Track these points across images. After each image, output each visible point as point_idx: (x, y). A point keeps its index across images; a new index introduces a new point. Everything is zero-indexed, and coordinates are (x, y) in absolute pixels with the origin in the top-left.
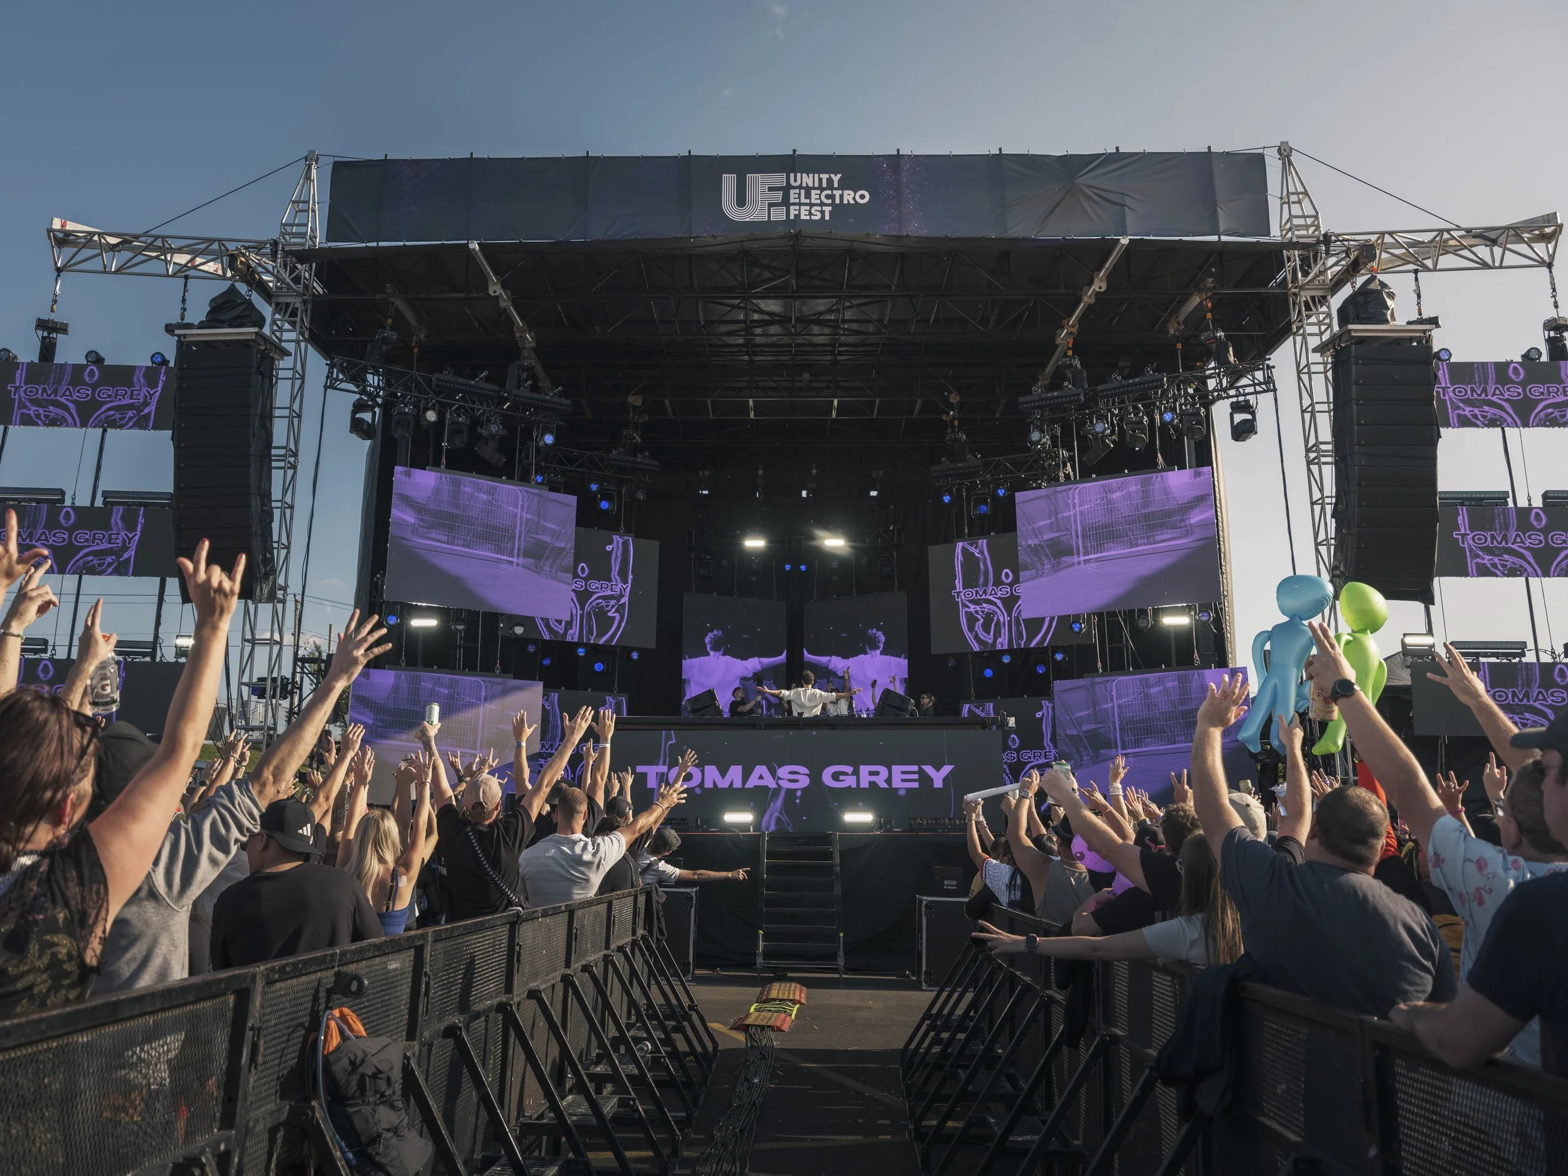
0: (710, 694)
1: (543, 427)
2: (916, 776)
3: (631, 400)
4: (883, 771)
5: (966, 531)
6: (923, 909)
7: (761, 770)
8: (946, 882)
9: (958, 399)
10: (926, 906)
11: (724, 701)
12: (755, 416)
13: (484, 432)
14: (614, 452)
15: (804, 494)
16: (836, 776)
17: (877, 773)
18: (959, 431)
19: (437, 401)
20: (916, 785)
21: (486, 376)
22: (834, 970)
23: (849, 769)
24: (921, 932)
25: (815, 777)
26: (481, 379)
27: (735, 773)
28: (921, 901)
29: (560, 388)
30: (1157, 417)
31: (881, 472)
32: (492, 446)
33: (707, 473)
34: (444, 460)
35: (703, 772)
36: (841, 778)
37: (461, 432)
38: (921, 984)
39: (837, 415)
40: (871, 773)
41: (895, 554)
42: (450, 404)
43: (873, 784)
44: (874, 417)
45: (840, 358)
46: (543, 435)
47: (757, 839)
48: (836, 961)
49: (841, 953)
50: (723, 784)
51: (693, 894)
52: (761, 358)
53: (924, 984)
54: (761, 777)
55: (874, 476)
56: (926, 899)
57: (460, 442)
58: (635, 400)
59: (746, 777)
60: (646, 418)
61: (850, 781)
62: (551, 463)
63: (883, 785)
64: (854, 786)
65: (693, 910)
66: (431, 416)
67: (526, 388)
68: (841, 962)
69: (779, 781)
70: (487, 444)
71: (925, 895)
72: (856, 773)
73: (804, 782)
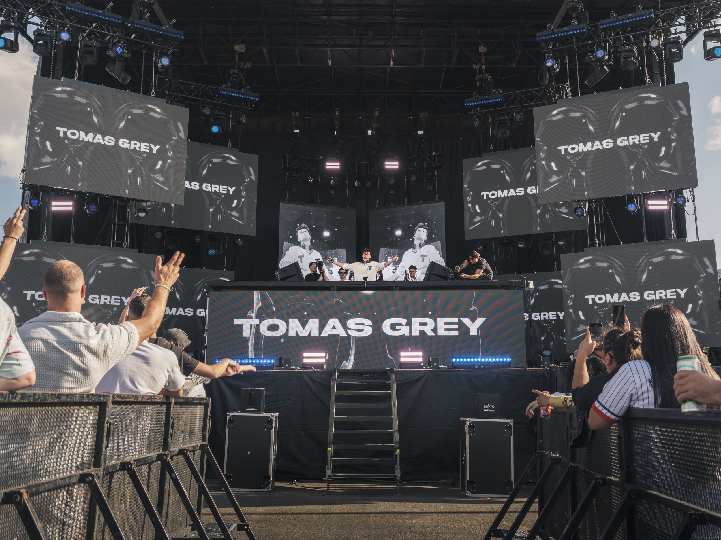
0: (296, 265)
1: (160, 52)
2: (456, 327)
3: (237, 47)
4: (430, 321)
5: (491, 147)
6: (467, 429)
7: (334, 322)
8: (486, 406)
9: (485, 49)
10: (469, 426)
11: (306, 271)
12: (332, 64)
13: (111, 54)
14: (224, 86)
15: (370, 133)
16: (393, 327)
17: (425, 324)
18: (486, 73)
19: (70, 25)
20: (456, 333)
21: (112, 7)
22: (392, 481)
23: (404, 321)
24: (464, 447)
25: (377, 327)
26: (108, 10)
27: (313, 324)
28: (464, 422)
29: (174, 21)
30: (644, 44)
31: (426, 114)
32: (118, 66)
33: (297, 114)
34: (77, 74)
35: (287, 323)
36: (397, 328)
37: (92, 53)
38: (465, 491)
39: (394, 65)
40: (421, 324)
41: (436, 173)
42: (82, 29)
43: (422, 333)
44: (422, 66)
45: (396, 18)
46: (161, 57)
47: (329, 374)
48: (394, 473)
49: (398, 466)
50: (304, 333)
51: (274, 419)
52: (337, 18)
53: (467, 491)
54: (334, 328)
55: (421, 117)
56: (469, 421)
57: (91, 61)
58: (239, 48)
59: (322, 327)
60: (249, 65)
61: (404, 331)
62: (174, 92)
63: (430, 333)
64: (407, 334)
65: (273, 431)
66: (65, 36)
67: (146, 20)
68: (398, 473)
69: (348, 331)
70: (115, 65)
71: (468, 417)
72: (409, 324)
73: (368, 331)
